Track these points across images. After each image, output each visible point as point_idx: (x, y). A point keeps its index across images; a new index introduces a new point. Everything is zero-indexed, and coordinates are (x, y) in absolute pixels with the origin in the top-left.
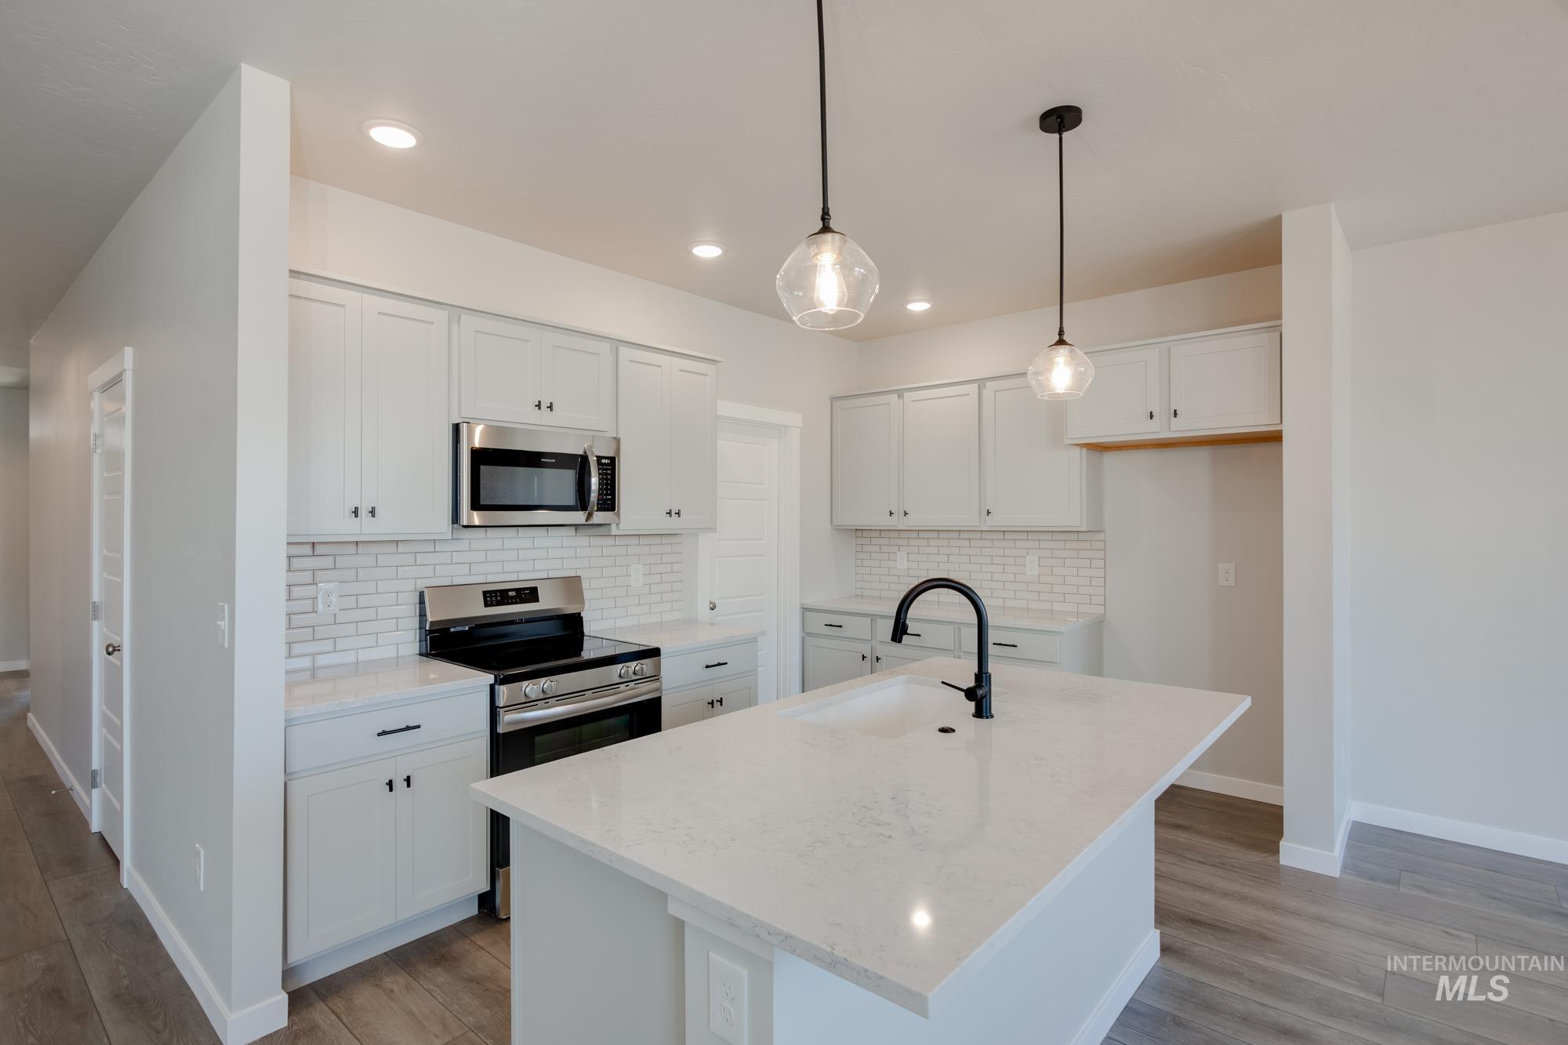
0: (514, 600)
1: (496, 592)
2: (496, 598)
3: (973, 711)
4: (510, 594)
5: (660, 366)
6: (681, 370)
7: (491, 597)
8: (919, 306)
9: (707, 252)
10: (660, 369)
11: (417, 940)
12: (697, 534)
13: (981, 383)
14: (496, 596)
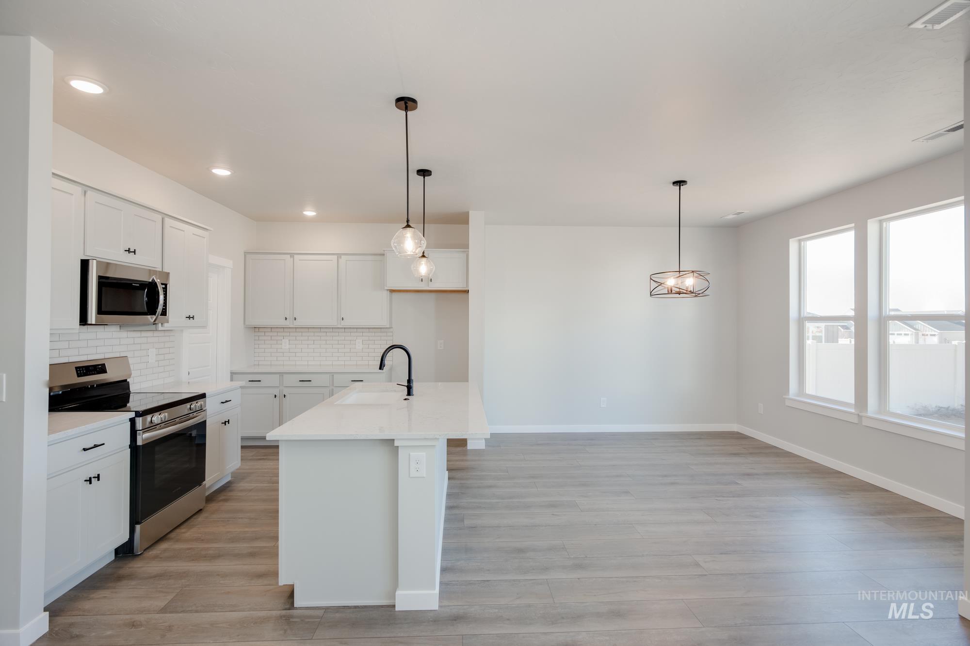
0: (93, 373)
1: (83, 367)
2: (83, 371)
3: (407, 394)
4: (90, 368)
5: (184, 231)
6: (193, 234)
7: (80, 371)
8: (310, 213)
9: (222, 172)
10: (183, 232)
11: (87, 578)
12: (182, 331)
13: (339, 256)
14: (83, 370)
